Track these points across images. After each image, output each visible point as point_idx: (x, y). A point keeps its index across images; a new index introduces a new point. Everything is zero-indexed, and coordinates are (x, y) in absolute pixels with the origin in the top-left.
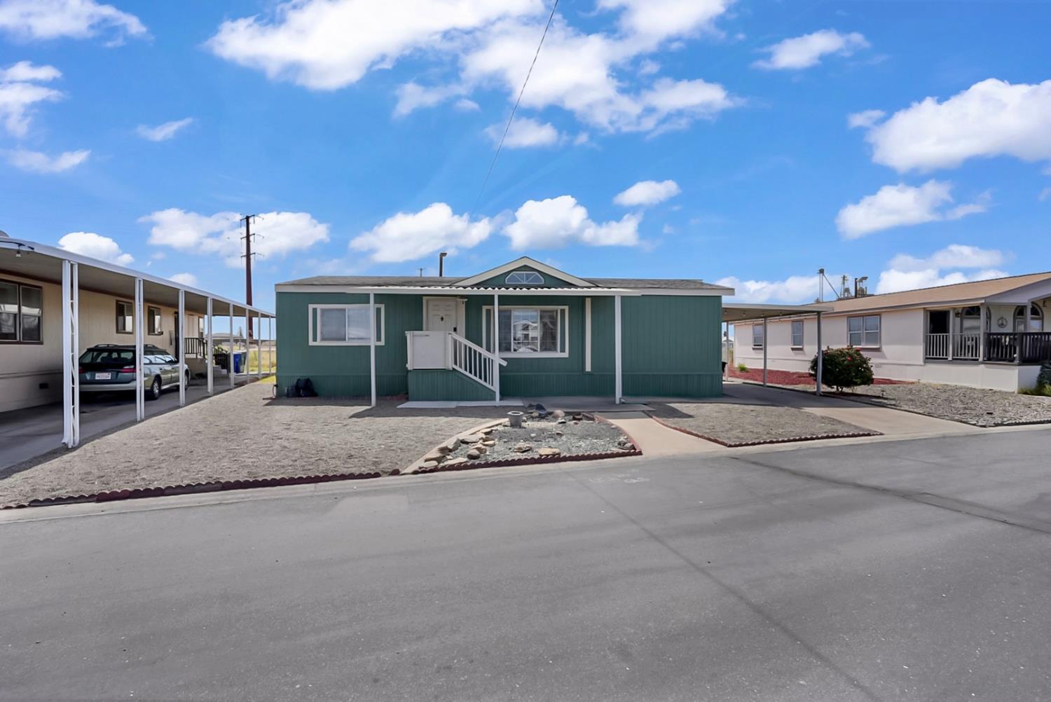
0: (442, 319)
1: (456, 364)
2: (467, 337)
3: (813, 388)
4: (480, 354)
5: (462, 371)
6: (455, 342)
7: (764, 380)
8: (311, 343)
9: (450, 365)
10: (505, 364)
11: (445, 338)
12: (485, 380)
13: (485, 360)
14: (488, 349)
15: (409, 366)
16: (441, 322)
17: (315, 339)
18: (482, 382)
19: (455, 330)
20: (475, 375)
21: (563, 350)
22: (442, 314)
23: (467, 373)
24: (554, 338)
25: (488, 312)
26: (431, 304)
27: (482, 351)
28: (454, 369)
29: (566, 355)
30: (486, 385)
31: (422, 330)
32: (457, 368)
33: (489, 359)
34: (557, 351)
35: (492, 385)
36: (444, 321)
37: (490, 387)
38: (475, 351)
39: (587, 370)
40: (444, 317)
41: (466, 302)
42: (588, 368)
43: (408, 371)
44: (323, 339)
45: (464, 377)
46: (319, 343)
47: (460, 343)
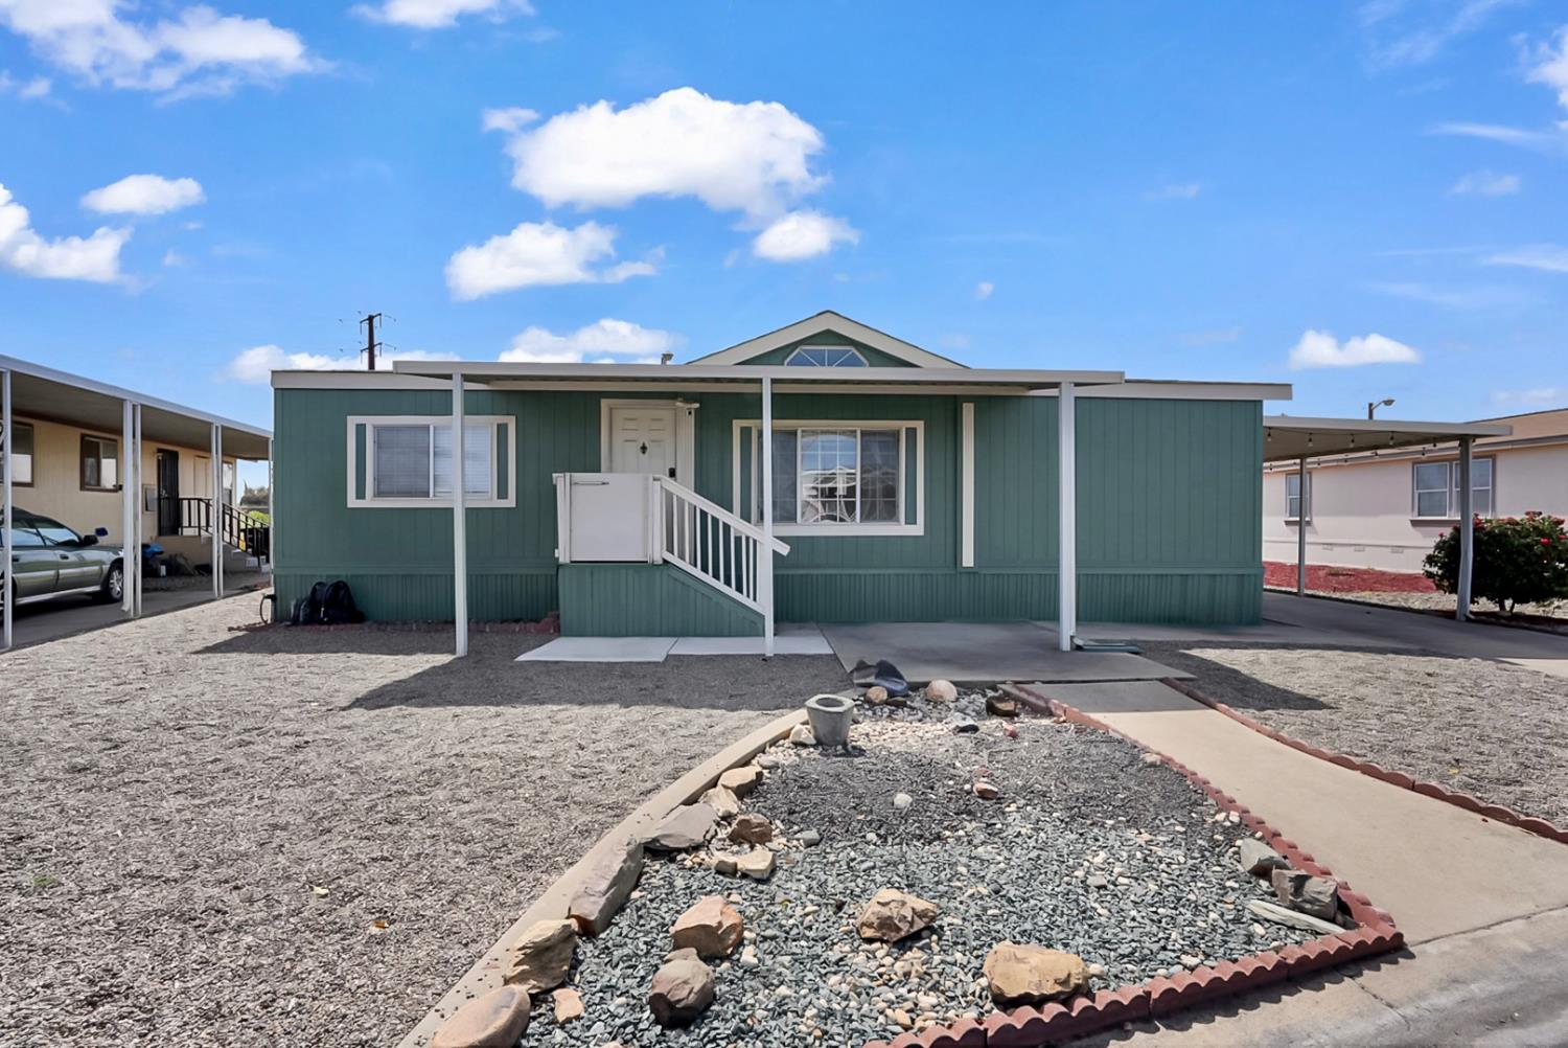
0: (644, 449)
1: (670, 550)
2: (701, 489)
3: (1449, 602)
4: (727, 527)
5: (686, 566)
6: (669, 496)
7: (1299, 582)
8: (353, 502)
9: (658, 553)
10: (784, 550)
11: (646, 489)
12: (739, 589)
13: (738, 540)
14: (746, 516)
15: (562, 555)
16: (641, 454)
17: (361, 495)
18: (731, 592)
19: (672, 473)
20: (716, 576)
21: (911, 519)
22: (644, 439)
23: (697, 572)
24: (891, 492)
25: (746, 432)
26: (620, 415)
27: (733, 520)
28: (665, 561)
29: (918, 530)
30: (741, 598)
31: (599, 471)
32: (674, 559)
33: (748, 538)
34: (898, 521)
35: (755, 599)
36: (648, 452)
37: (749, 602)
38: (715, 521)
39: (964, 565)
40: (647, 445)
41: (696, 410)
42: (968, 560)
43: (559, 566)
44: (379, 493)
45: (691, 582)
46: (370, 502)
47: (681, 502)
